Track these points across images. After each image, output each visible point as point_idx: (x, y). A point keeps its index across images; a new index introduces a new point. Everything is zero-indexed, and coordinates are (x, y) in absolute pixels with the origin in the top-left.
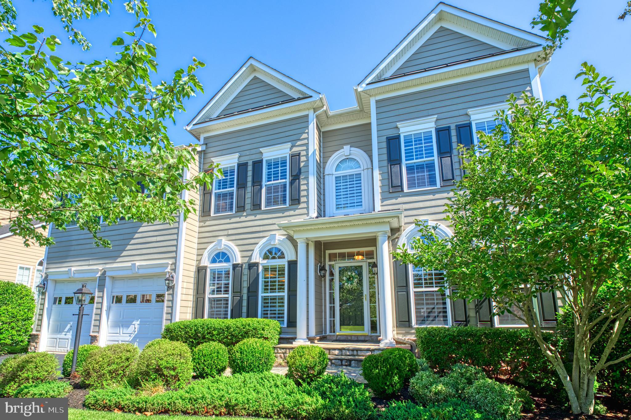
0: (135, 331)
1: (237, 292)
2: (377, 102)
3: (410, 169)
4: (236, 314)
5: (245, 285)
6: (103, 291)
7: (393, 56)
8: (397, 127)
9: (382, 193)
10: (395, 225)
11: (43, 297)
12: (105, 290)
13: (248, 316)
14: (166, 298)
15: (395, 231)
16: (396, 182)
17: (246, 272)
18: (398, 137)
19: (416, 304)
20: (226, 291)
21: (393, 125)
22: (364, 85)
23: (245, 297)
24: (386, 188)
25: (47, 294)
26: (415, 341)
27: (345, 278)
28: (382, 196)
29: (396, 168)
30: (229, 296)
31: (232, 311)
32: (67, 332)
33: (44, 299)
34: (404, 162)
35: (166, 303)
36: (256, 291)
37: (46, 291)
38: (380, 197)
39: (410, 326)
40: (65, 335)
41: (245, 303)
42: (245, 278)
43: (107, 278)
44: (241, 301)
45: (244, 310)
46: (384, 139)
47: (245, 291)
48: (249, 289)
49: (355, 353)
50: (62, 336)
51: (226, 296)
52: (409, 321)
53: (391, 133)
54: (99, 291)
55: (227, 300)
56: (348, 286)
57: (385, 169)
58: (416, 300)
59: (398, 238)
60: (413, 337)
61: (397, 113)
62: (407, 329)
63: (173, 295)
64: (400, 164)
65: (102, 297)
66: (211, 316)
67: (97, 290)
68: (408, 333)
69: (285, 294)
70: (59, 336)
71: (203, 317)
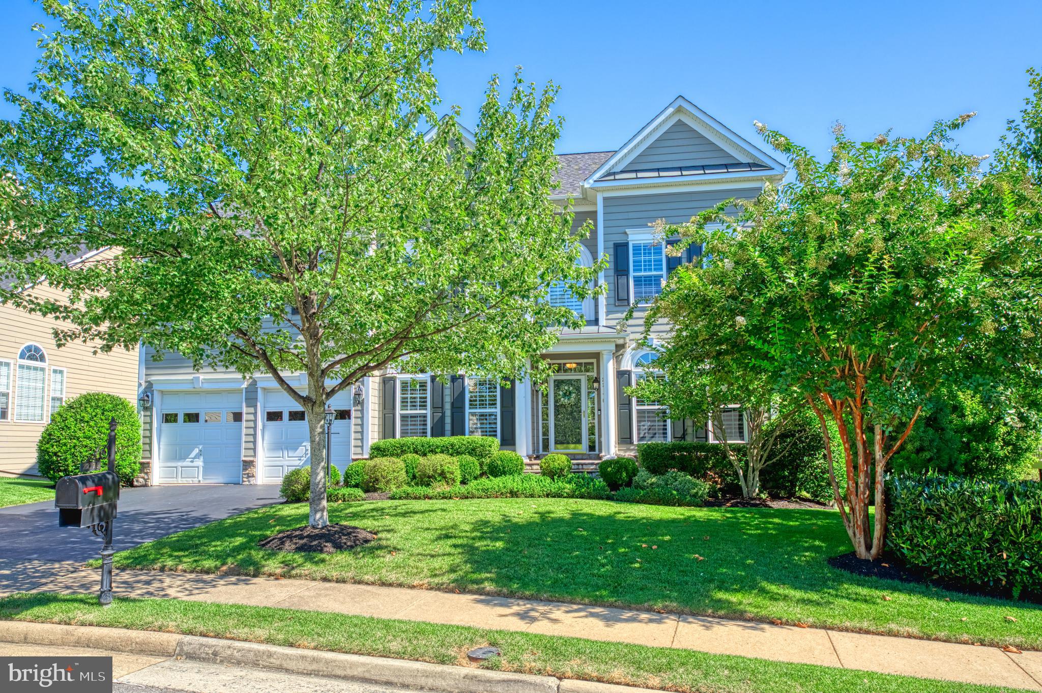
0: (306, 454)
1: (438, 407)
2: (605, 199)
3: (637, 280)
4: (438, 431)
5: (448, 399)
6: (255, 407)
7: (625, 151)
8: (625, 233)
9: (608, 305)
10: (621, 342)
11: (148, 413)
12: (259, 404)
13: (453, 434)
14: (353, 414)
15: (620, 347)
16: (623, 295)
17: (448, 385)
18: (626, 245)
19: (639, 422)
20: (423, 406)
21: (621, 230)
22: (591, 181)
23: (448, 413)
24: (612, 301)
25: (154, 409)
26: (635, 457)
27: (561, 393)
28: (607, 308)
29: (622, 280)
30: (428, 412)
31: (432, 428)
32: (194, 458)
33: (151, 416)
34: (632, 274)
35: (353, 420)
36: (462, 408)
37: (152, 405)
38: (605, 310)
39: (631, 443)
40: (192, 462)
41: (448, 420)
42: (447, 392)
43: (259, 390)
44: (443, 418)
45: (448, 427)
46: (611, 244)
47: (448, 406)
48: (452, 404)
49: (580, 467)
50: (187, 463)
51: (424, 412)
52: (631, 438)
53: (619, 239)
54: (247, 406)
55: (425, 417)
56: (564, 401)
57: (612, 279)
58: (638, 417)
59: (622, 355)
60: (632, 454)
61: (625, 216)
62: (628, 446)
63: (362, 411)
64: (627, 275)
65: (255, 414)
66: (404, 433)
67: (244, 404)
68: (629, 450)
69: (498, 410)
70: (180, 464)
71: (394, 437)
